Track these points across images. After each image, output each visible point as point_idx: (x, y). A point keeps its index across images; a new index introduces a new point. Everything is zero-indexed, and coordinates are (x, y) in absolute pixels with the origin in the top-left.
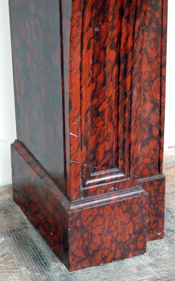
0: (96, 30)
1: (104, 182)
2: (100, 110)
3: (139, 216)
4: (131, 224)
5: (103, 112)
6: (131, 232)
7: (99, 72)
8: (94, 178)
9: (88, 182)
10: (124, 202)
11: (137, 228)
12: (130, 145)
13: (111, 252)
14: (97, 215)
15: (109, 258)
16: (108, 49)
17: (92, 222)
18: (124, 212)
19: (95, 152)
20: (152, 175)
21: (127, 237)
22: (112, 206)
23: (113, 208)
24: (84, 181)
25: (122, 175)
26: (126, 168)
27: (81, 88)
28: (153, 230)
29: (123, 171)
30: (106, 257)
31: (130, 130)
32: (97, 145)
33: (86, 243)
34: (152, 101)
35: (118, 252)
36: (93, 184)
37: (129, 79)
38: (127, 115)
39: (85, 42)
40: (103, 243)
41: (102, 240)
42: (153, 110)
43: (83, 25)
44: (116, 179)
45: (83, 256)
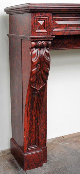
0: (31, 112)
1: (32, 148)
3: (41, 157)
4: (39, 159)
5: (32, 131)
6: (39, 161)
7: (31, 122)
8: (30, 147)
11: (40, 160)
12: (39, 139)
14: (31, 157)
16: (33, 117)
18: (37, 156)
19: (30, 141)
20: (44, 147)
22: (34, 154)
24: (28, 148)
28: (44, 160)
29: (37, 146)
30: (33, 167)
31: (39, 136)
32: (31, 139)
33: (28, 164)
34: (44, 129)
35: (36, 166)
36: (30, 149)
37: (38, 123)
38: (38, 132)
39: (28, 115)
40: (32, 164)
41: (32, 163)
42: (44, 131)
43: (28, 111)
44: (35, 148)
45: (27, 167)
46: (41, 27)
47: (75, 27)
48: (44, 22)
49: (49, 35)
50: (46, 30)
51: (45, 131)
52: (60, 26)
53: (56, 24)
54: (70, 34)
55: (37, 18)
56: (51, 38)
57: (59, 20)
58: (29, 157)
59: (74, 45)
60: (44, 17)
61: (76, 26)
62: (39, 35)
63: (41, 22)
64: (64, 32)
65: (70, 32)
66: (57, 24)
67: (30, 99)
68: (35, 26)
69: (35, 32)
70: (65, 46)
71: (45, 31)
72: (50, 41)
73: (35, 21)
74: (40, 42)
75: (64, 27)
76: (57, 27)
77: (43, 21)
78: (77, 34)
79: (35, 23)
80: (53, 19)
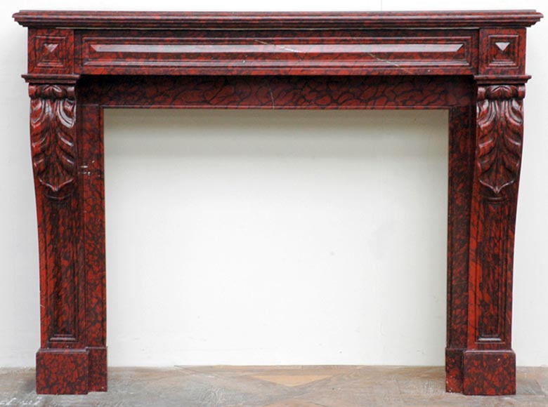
0: (55, 246)
1: (62, 341)
2: (60, 294)
3: (82, 367)
4: (76, 372)
5: (61, 296)
6: (77, 377)
7: (58, 272)
8: (56, 337)
9: (51, 339)
10: (72, 355)
11: (81, 375)
12: (79, 321)
13: (63, 387)
14: (53, 360)
15: (62, 392)
16: (62, 259)
17: (51, 363)
18: (72, 362)
19: (56, 320)
20: (98, 346)
21: (74, 380)
22: (64, 356)
23: (64, 357)
24: (50, 338)
25: (73, 339)
26: (77, 335)
27: (47, 278)
28: (98, 384)
29: (74, 336)
30: (60, 390)
31: (78, 311)
32: (58, 316)
33: (47, 377)
34: (97, 298)
35: (68, 388)
36: (55, 341)
37: (76, 278)
38: (76, 301)
39: (48, 252)
40: (58, 379)
41: (57, 377)
42: (98, 303)
43: (45, 242)
44: (70, 341)
45: (45, 385)
46: (50, 57)
47: (142, 58)
48: (58, 46)
49: (69, 73)
50: (63, 64)
51: (100, 305)
52: (103, 55)
53: (93, 52)
54: (127, 73)
55: (40, 39)
56: (74, 79)
57: (99, 42)
58: (50, 361)
59: (174, 100)
60: (56, 36)
61: (145, 56)
62: (45, 73)
63: (52, 47)
64: (111, 68)
65: (128, 68)
66: (95, 52)
67: (46, 213)
68: (36, 55)
69: (36, 65)
70: (149, 101)
71: (60, 65)
72: (71, 85)
73: (35, 44)
74: (47, 85)
75: (111, 58)
76: (95, 59)
77: (55, 46)
78: (146, 73)
79: (37, 48)
80: (84, 41)
